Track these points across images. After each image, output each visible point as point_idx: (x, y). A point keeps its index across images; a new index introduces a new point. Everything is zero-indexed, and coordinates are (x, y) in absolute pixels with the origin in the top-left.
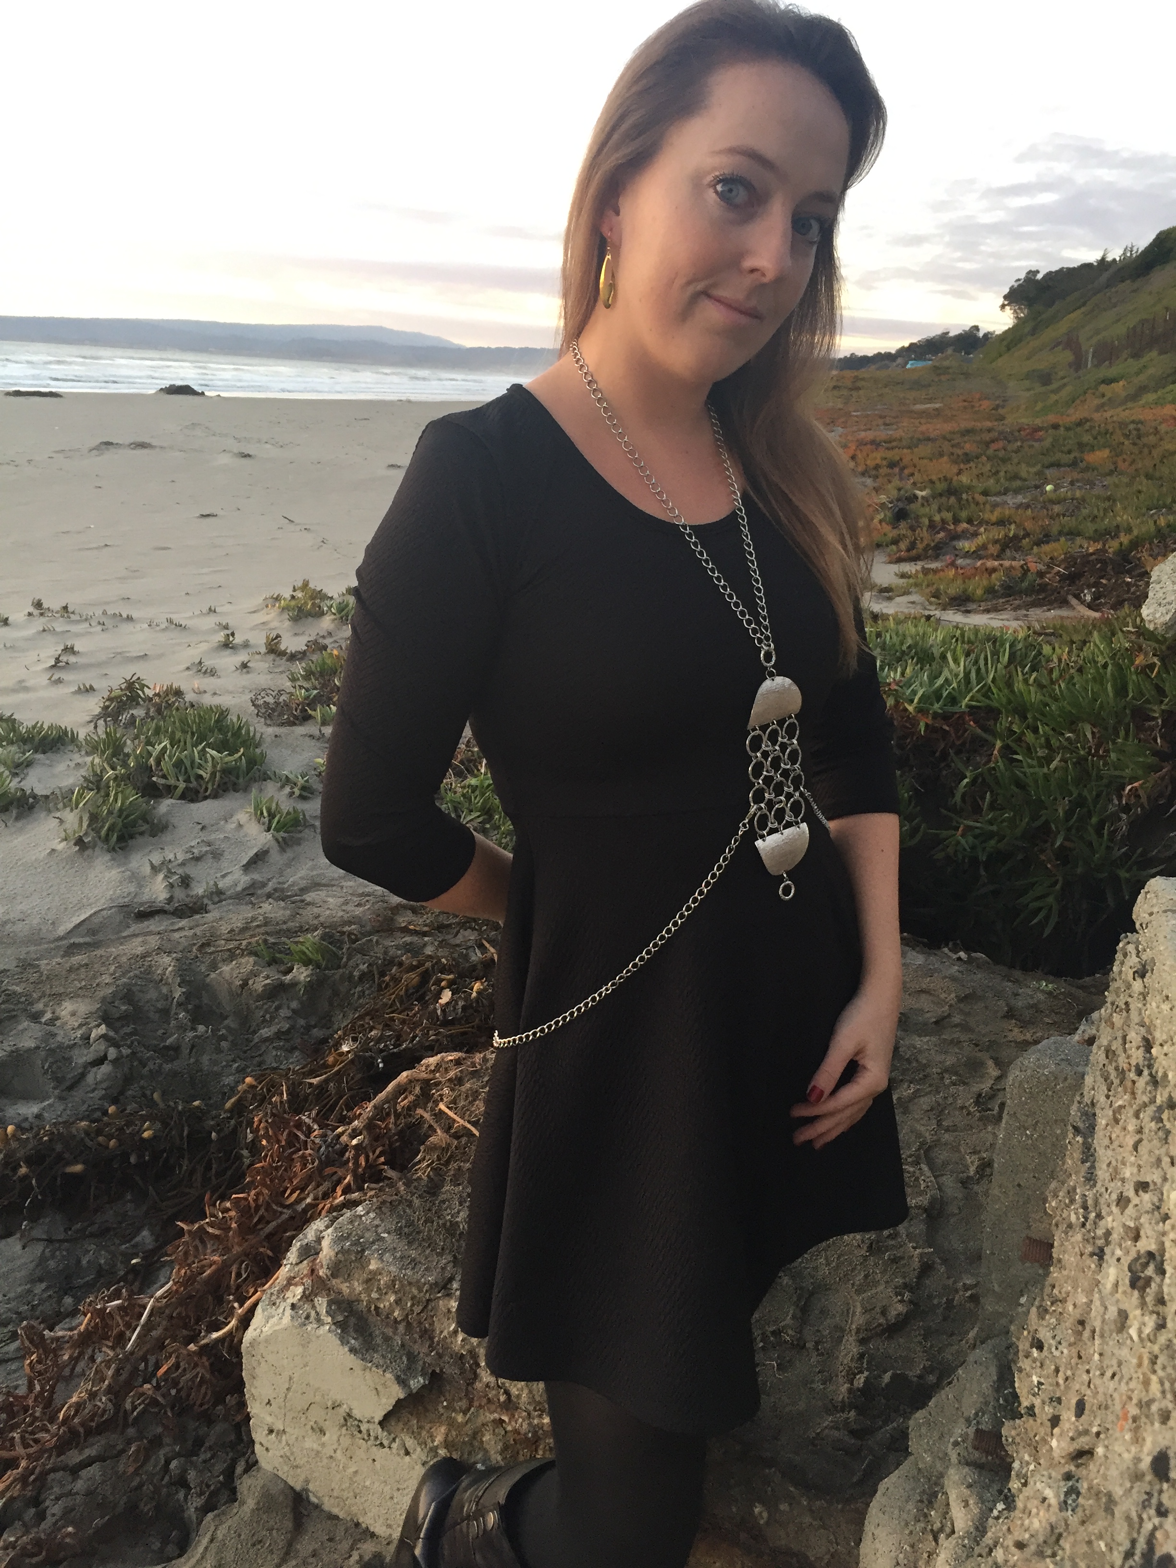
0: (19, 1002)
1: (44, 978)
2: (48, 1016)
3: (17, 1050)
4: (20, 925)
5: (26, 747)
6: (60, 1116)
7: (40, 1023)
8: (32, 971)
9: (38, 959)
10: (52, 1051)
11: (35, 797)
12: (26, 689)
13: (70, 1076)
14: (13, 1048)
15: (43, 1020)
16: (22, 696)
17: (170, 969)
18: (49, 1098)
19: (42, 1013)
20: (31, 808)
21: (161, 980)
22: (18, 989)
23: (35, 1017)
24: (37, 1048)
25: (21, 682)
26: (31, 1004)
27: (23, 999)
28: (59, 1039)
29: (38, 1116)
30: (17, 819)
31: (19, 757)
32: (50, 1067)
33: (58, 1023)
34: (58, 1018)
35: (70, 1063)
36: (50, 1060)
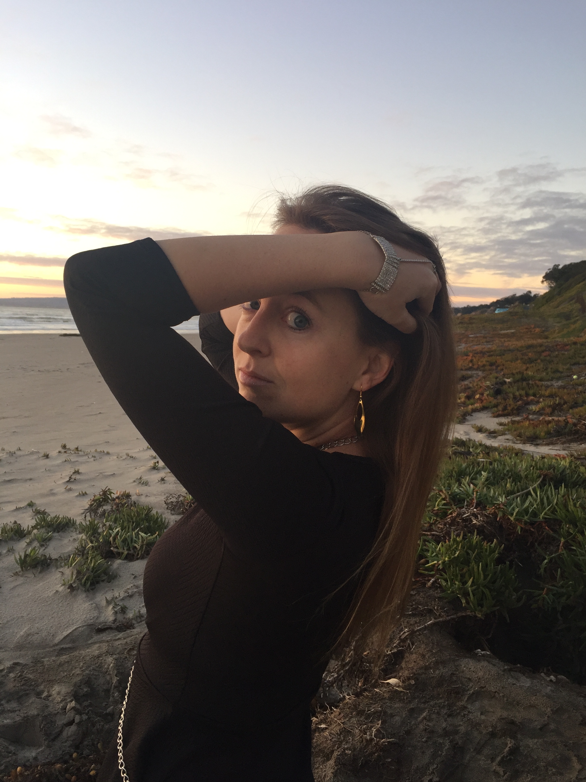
0: (31, 685)
1: (45, 670)
2: (45, 694)
3: (28, 716)
4: (36, 636)
5: (49, 529)
6: (47, 758)
7: (41, 698)
8: (39, 665)
9: (43, 658)
10: (45, 717)
11: (51, 559)
12: (54, 494)
13: (54, 732)
14: (26, 715)
15: (43, 696)
16: (52, 498)
17: (111, 665)
18: (42, 746)
19: (43, 692)
20: (48, 565)
21: (107, 672)
22: (31, 676)
23: (39, 694)
24: (38, 715)
25: (51, 490)
26: (37, 686)
27: (33, 683)
28: (50, 709)
29: (35, 758)
30: (40, 572)
31: (45, 535)
32: (43, 727)
33: (50, 699)
34: (50, 696)
35: (55, 725)
36: (44, 723)
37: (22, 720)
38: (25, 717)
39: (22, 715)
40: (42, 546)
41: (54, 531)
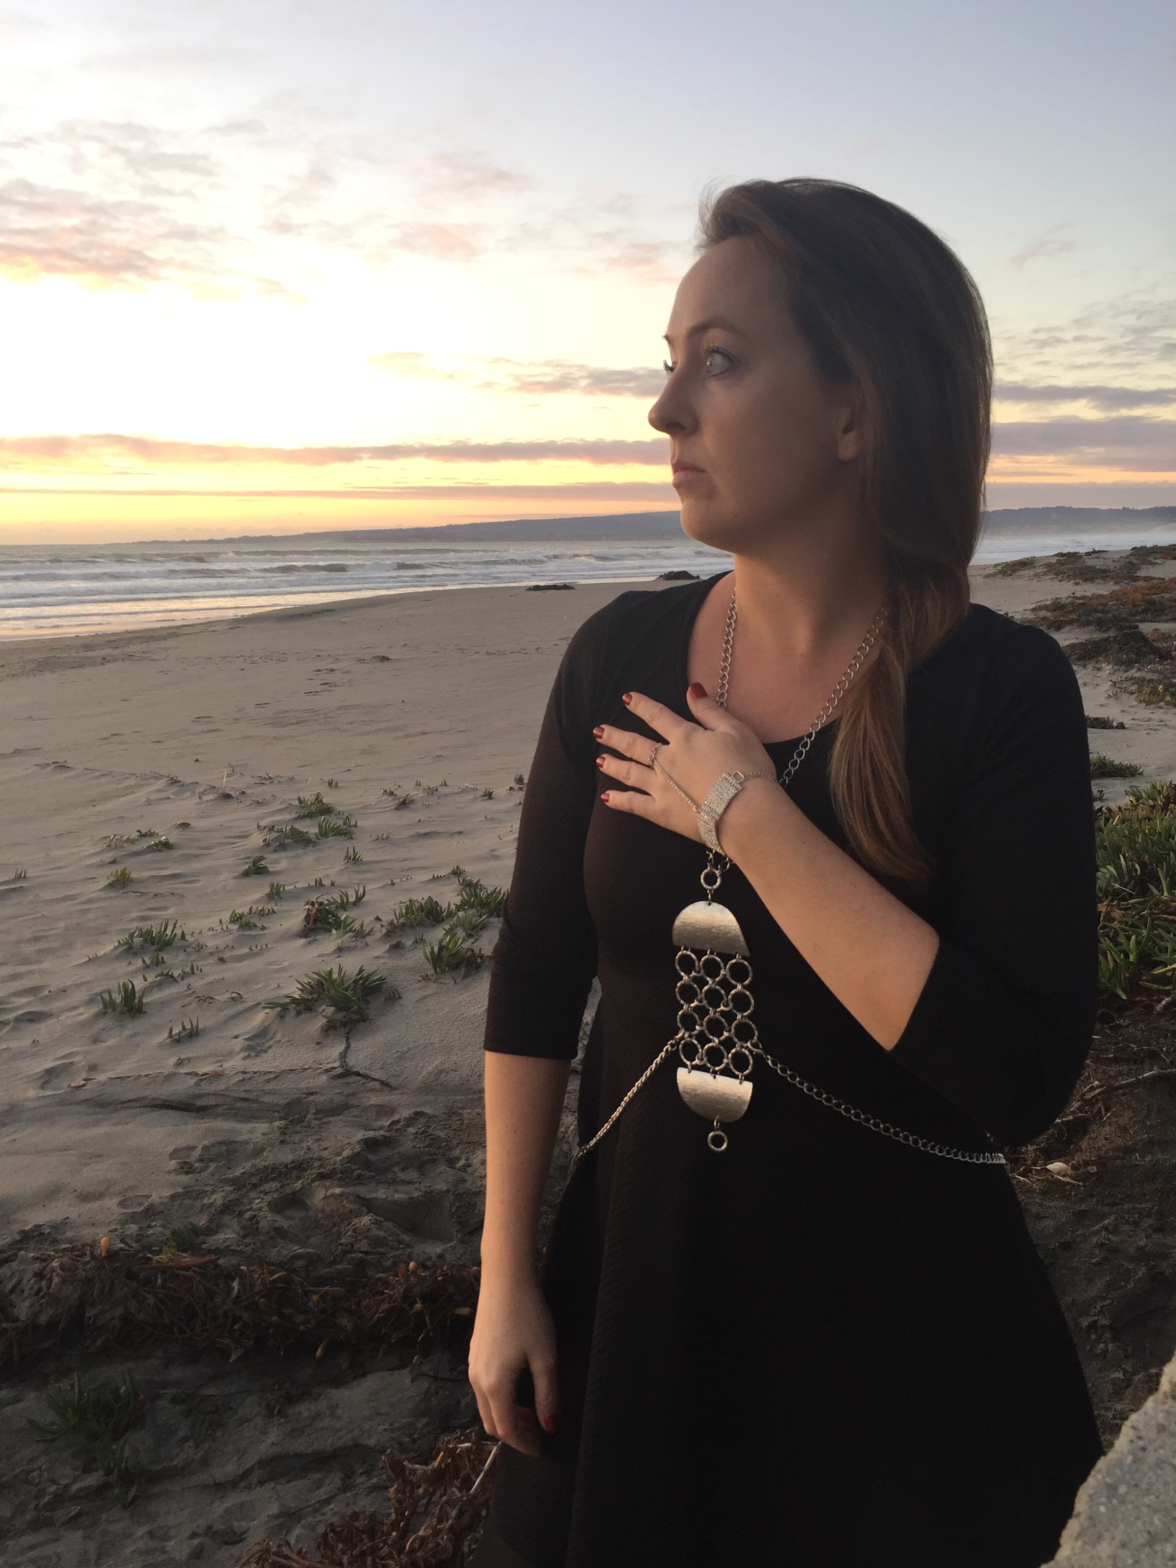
1: (464, 1127)
2: (462, 1162)
6: (459, 1259)
7: (455, 1168)
9: (463, 1108)
10: (459, 1196)
13: (472, 1222)
14: (428, 1190)
15: (458, 1166)
18: (453, 1241)
19: (458, 1159)
22: (442, 1134)
23: (451, 1162)
24: (448, 1191)
25: (493, 850)
26: (450, 1149)
27: (444, 1144)
28: (468, 1185)
29: (441, 1256)
30: (465, 976)
31: (476, 920)
32: (456, 1211)
33: (470, 1170)
34: (469, 1166)
35: (474, 1210)
36: (457, 1204)
37: (423, 1196)
38: (427, 1192)
39: (424, 1189)
40: (470, 936)
41: (491, 915)
